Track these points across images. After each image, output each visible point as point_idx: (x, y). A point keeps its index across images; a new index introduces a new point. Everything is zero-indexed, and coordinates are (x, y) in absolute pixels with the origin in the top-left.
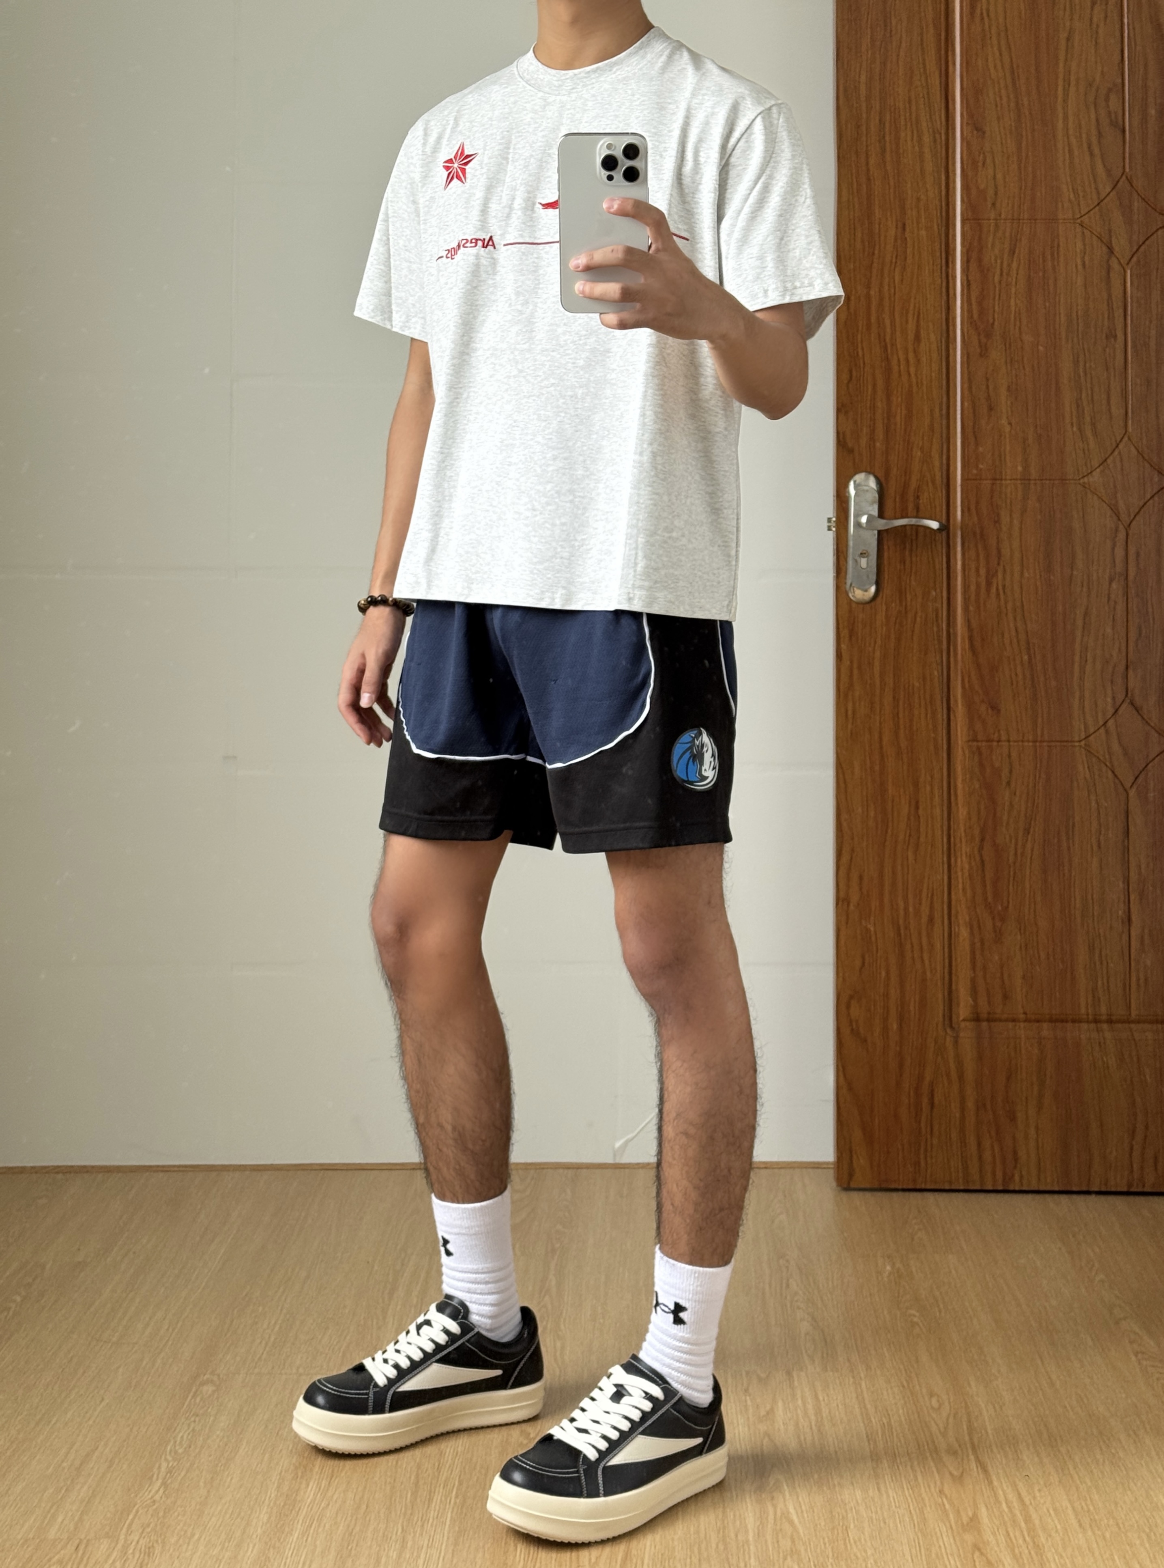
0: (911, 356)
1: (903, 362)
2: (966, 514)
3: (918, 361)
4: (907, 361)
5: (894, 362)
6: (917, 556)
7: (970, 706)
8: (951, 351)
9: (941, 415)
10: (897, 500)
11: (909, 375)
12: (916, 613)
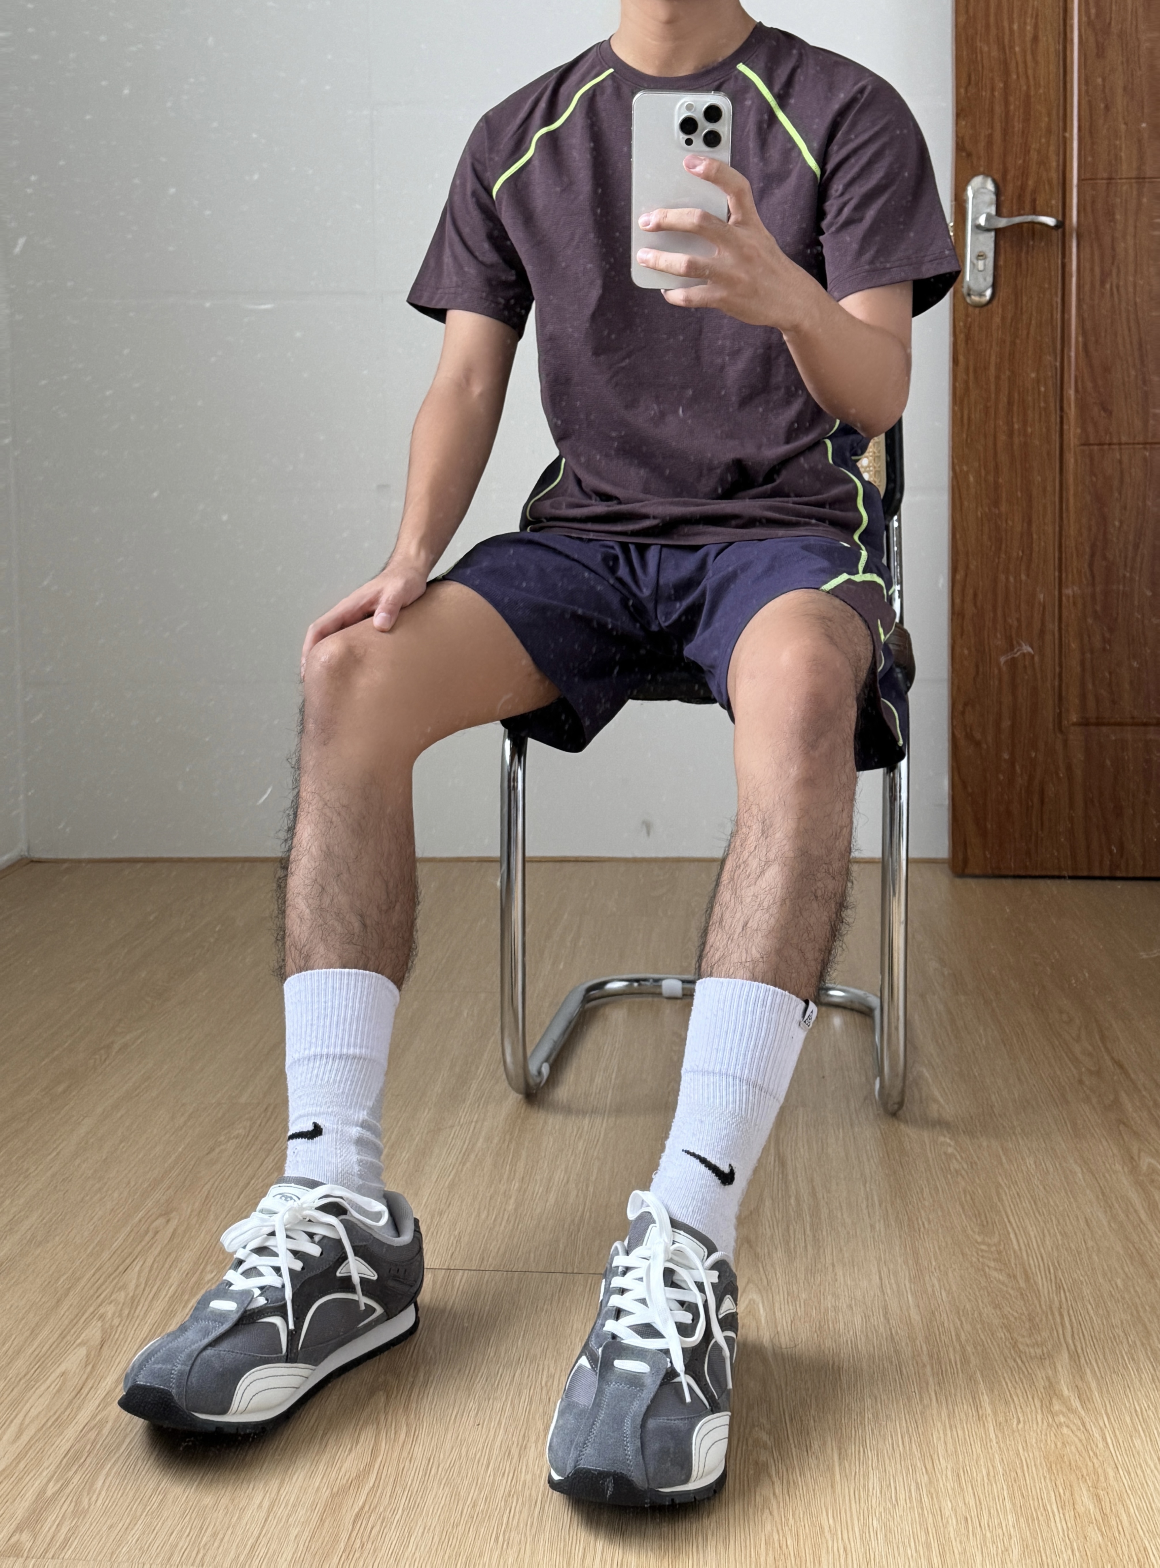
0: (1029, 57)
1: (1021, 66)
2: (1082, 215)
3: (1036, 62)
4: (1025, 62)
5: (1012, 66)
6: (1032, 257)
7: (1082, 407)
8: (1068, 53)
9: (1058, 118)
10: (1014, 201)
11: (1027, 77)
12: (1031, 314)
